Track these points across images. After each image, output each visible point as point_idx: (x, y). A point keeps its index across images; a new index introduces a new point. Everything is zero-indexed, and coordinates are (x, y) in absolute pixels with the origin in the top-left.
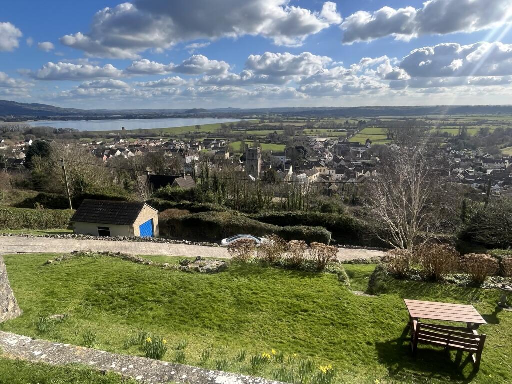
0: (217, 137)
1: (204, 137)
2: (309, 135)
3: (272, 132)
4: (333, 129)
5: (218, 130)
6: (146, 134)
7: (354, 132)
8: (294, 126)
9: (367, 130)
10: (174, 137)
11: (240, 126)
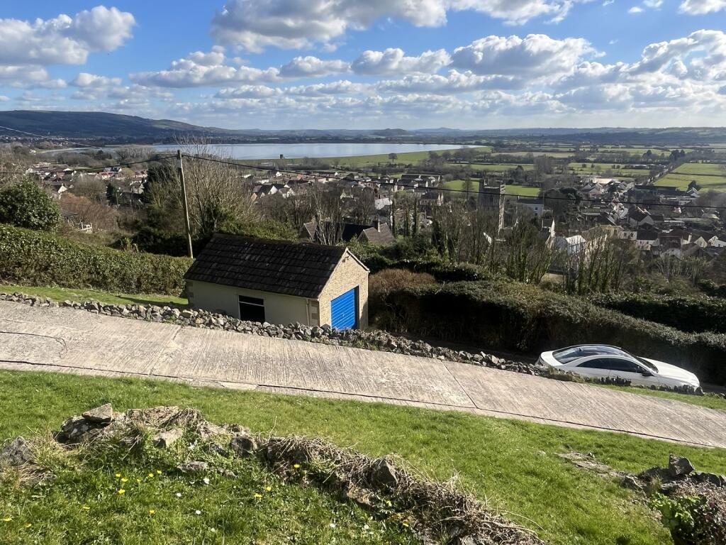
0: (423, 172)
1: (402, 171)
2: (579, 172)
3: (514, 167)
4: (623, 163)
5: (424, 161)
6: (314, 164)
7: (662, 169)
8: (552, 158)
9: (685, 167)
10: (356, 171)
11: (459, 156)
